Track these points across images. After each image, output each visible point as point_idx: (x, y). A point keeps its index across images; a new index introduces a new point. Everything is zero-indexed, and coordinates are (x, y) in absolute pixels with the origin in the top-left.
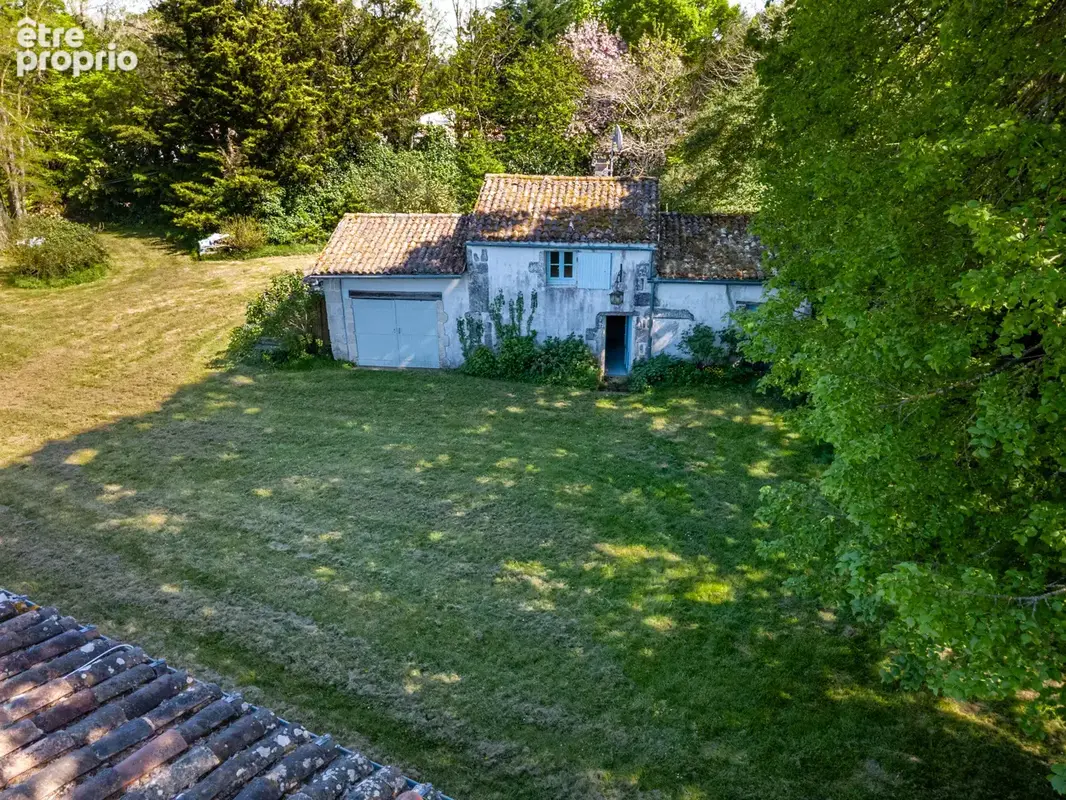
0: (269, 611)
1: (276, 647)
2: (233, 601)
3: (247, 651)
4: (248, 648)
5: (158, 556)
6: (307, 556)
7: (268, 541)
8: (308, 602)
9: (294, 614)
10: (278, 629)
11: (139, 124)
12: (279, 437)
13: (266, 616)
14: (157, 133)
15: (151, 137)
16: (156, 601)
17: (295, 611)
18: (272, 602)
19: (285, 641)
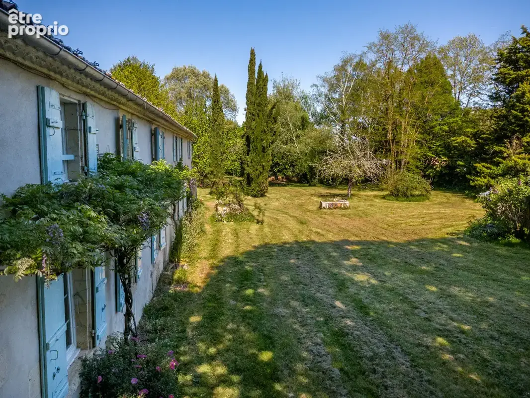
0: (385, 339)
1: (371, 359)
2: (369, 324)
3: (352, 350)
4: (355, 349)
5: (350, 289)
6: (438, 326)
7: (416, 308)
8: (416, 349)
9: (399, 350)
10: (382, 351)
11: (468, 137)
12: (467, 269)
13: (380, 340)
14: (476, 140)
15: (472, 142)
16: (331, 305)
17: (401, 348)
18: (391, 336)
19: (380, 359)
